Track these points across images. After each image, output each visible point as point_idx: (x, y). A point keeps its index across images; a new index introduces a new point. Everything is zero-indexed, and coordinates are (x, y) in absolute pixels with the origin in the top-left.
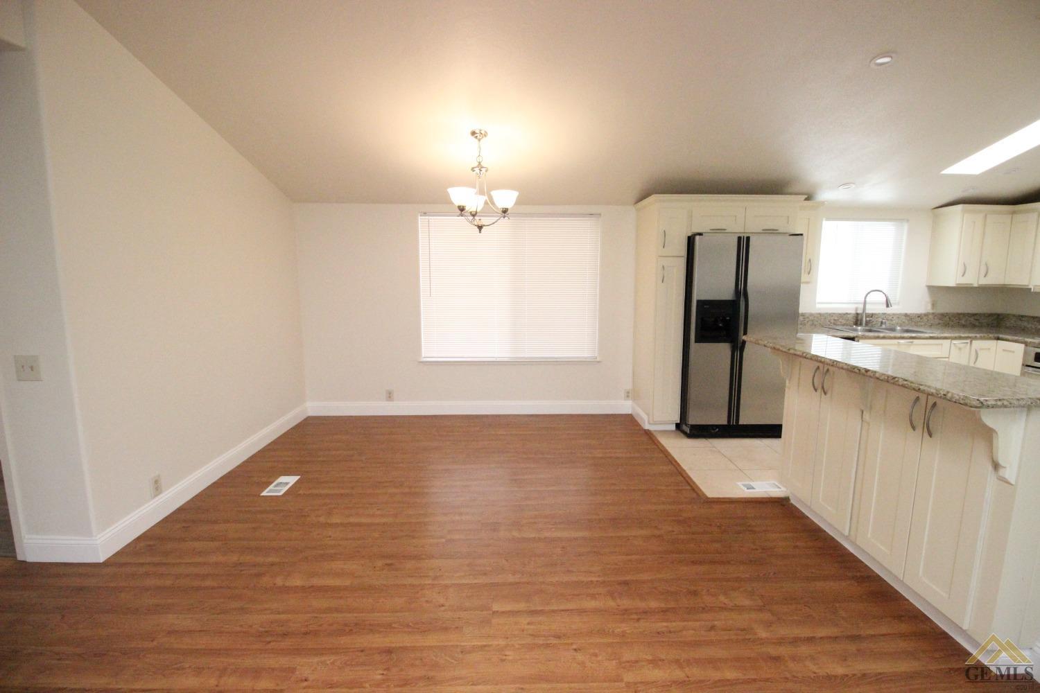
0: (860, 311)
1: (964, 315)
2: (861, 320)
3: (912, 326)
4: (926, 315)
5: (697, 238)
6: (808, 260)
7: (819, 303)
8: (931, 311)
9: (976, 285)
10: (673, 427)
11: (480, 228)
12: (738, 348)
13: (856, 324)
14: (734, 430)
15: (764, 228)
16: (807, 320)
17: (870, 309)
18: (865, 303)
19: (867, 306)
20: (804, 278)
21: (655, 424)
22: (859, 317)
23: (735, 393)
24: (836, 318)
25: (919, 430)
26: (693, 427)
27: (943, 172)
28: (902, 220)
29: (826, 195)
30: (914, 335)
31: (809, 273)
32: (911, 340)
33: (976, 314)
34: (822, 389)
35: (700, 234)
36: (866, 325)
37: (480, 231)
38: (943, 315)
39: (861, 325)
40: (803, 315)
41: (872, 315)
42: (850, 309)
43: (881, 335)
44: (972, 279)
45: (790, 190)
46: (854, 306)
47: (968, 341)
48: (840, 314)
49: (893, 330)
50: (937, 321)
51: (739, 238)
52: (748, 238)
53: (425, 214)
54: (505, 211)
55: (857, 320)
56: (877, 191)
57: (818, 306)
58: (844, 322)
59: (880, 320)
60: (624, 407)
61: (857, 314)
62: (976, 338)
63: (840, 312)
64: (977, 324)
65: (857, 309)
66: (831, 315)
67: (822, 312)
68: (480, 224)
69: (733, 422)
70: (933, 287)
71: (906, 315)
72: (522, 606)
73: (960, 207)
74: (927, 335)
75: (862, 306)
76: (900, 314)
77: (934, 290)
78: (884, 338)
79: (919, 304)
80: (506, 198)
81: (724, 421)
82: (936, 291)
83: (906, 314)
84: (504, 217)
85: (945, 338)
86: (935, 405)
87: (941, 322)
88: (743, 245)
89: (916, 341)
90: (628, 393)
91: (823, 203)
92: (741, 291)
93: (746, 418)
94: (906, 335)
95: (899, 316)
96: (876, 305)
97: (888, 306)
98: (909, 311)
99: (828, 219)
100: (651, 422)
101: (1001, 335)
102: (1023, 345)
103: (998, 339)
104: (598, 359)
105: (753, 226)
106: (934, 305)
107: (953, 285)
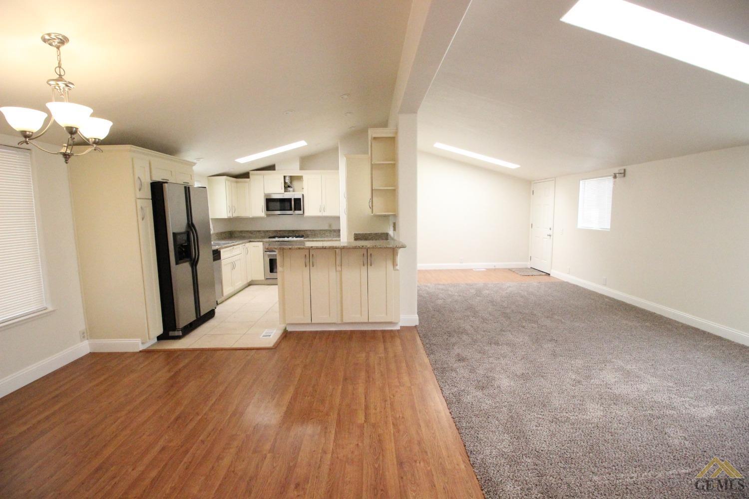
5: (166, 185)
8: (214, 232)
10: (156, 340)
12: (194, 264)
23: (197, 295)
26: (183, 330)
34: (310, 264)
44: (232, 214)
69: (199, 316)
78: (227, 247)
81: (195, 317)
86: (371, 254)
88: (188, 191)
90: (84, 333)
92: (191, 226)
93: (203, 311)
101: (251, 240)
102: (262, 243)
103: (250, 242)
104: (50, 309)
105: (179, 179)
106: (214, 229)
107: (226, 217)
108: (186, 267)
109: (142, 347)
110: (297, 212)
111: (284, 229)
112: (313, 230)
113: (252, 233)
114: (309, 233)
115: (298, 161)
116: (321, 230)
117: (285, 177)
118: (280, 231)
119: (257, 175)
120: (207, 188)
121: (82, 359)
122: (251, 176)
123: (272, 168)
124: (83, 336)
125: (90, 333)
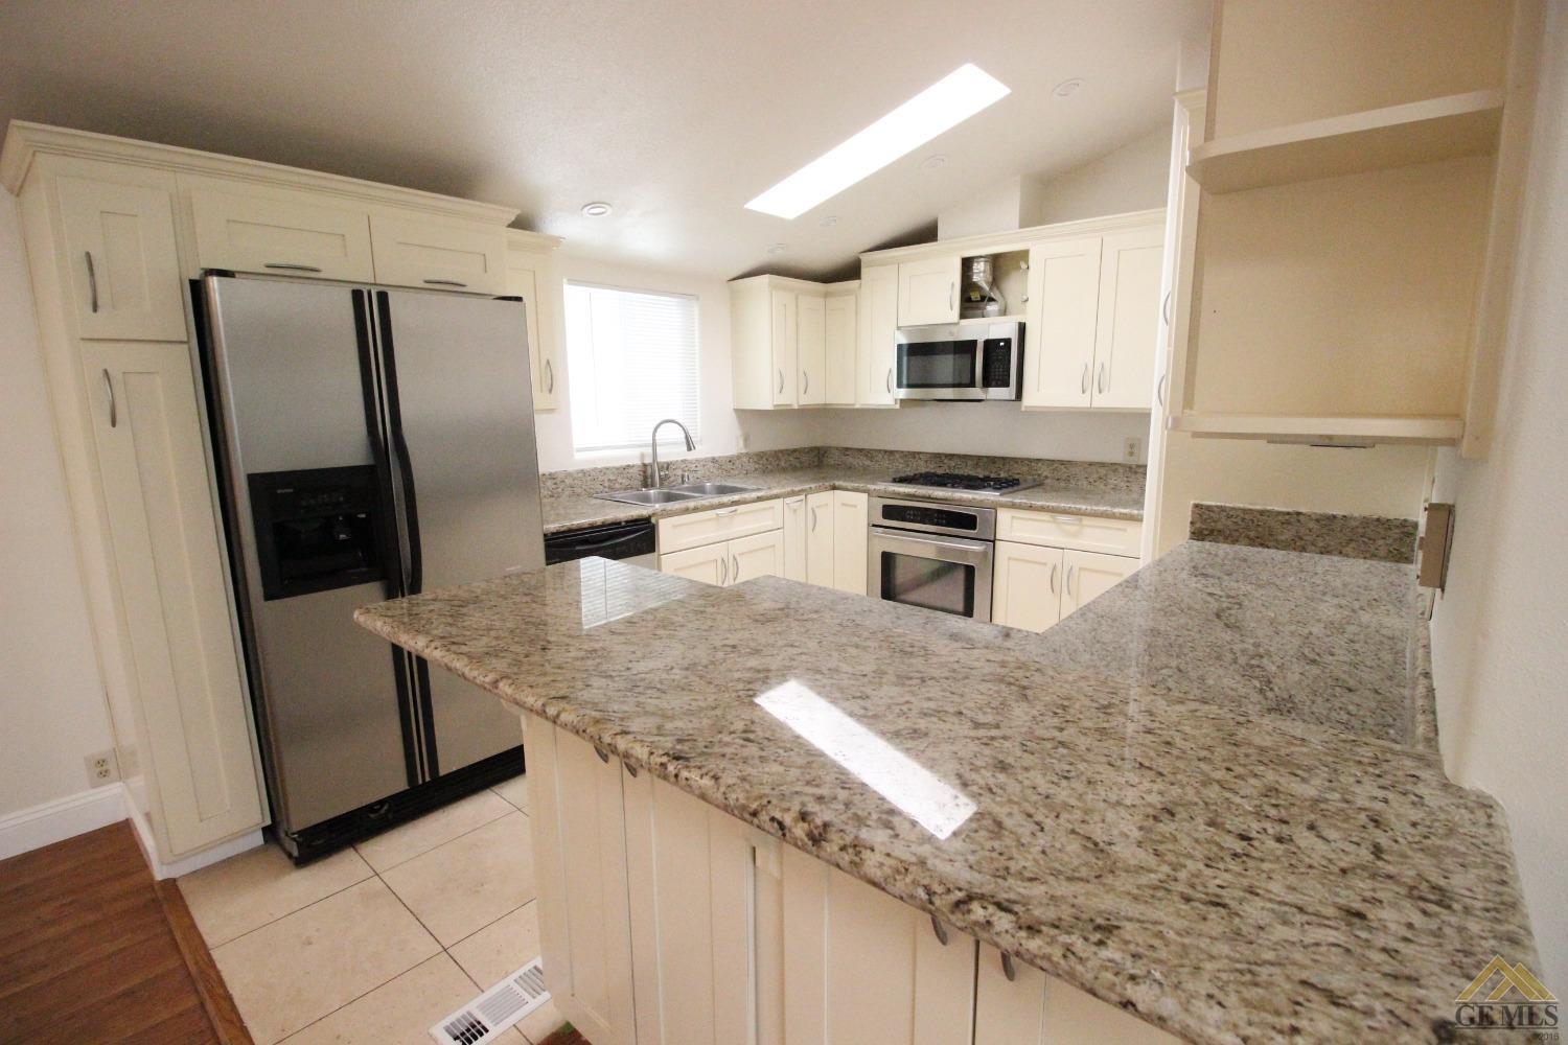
0: (648, 460)
1: (782, 451)
2: (653, 477)
4: (739, 457)
5: (214, 283)
6: (544, 362)
7: (578, 450)
8: (744, 451)
9: (796, 407)
10: (258, 839)
13: (645, 485)
14: (428, 792)
15: (427, 279)
16: (562, 486)
17: (664, 455)
18: (654, 445)
19: (659, 450)
20: (540, 399)
22: (649, 472)
24: (612, 477)
27: (750, 205)
30: (736, 497)
31: (550, 391)
32: (733, 508)
33: (795, 451)
35: (222, 273)
36: (661, 484)
38: (761, 455)
39: (653, 485)
40: (552, 477)
41: (668, 466)
42: (632, 457)
43: (691, 504)
44: (791, 399)
46: (637, 452)
47: (803, 497)
48: (618, 469)
49: (700, 490)
50: (752, 466)
51: (357, 296)
52: (383, 298)
55: (645, 478)
57: (578, 456)
58: (626, 482)
59: (680, 472)
61: (645, 465)
62: (811, 491)
63: (617, 465)
64: (798, 465)
65: (643, 456)
66: (603, 471)
67: (586, 467)
69: (424, 777)
70: (742, 410)
71: (714, 460)
73: (765, 279)
74: (754, 495)
75: (649, 450)
76: (706, 460)
77: (747, 417)
78: (696, 510)
79: (721, 440)
82: (749, 418)
83: (714, 458)
85: (777, 497)
87: (757, 466)
88: (372, 312)
89: (741, 508)
91: (557, 241)
92: (387, 441)
94: (726, 499)
95: (704, 462)
97: (689, 449)
98: (716, 454)
99: (572, 281)
101: (837, 483)
102: (865, 495)
103: (834, 488)
105: (391, 268)
106: (746, 440)
107: (769, 407)
110: (995, 392)
111: (963, 452)
112: (1062, 462)
113: (871, 459)
114: (1045, 471)
115: (1019, 194)
116: (1091, 464)
117: (967, 264)
118: (951, 456)
119: (883, 263)
120: (525, 300)
122: (864, 271)
123: (926, 234)
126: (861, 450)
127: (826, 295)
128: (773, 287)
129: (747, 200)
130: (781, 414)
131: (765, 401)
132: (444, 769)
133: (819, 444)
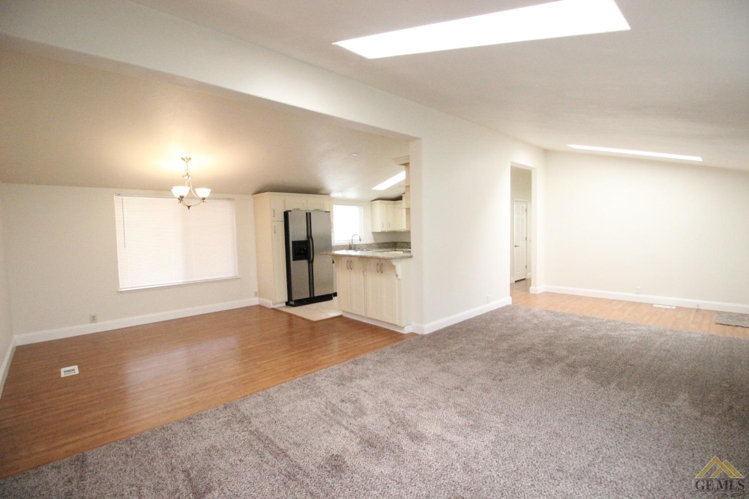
0: (351, 244)
1: (384, 243)
2: (352, 248)
3: (369, 247)
4: (373, 244)
5: (289, 213)
7: (338, 240)
8: (374, 242)
9: (387, 231)
10: (284, 304)
11: (189, 207)
12: (311, 262)
13: (350, 249)
14: (313, 299)
15: (315, 209)
17: (355, 243)
18: (352, 240)
21: (277, 303)
23: (311, 282)
25: (379, 273)
26: (295, 301)
27: (373, 189)
28: (361, 205)
29: (334, 195)
33: (388, 243)
34: (350, 268)
35: (290, 211)
36: (354, 249)
37: (189, 209)
38: (379, 244)
40: (334, 246)
41: (355, 245)
42: (347, 243)
44: (386, 229)
45: (321, 192)
46: (348, 242)
48: (343, 246)
49: (363, 250)
50: (377, 246)
51: (307, 213)
52: (310, 213)
53: (119, 195)
54: (204, 199)
56: (352, 194)
59: (358, 247)
60: (255, 301)
61: (350, 245)
62: (390, 251)
65: (350, 243)
66: (341, 246)
67: (337, 245)
68: (189, 205)
69: (312, 296)
70: (374, 232)
71: (367, 244)
72: (268, 361)
73: (378, 201)
75: (351, 242)
76: (364, 243)
79: (369, 240)
80: (204, 192)
81: (307, 296)
82: (375, 234)
84: (203, 202)
86: (382, 264)
88: (308, 216)
90: (256, 293)
91: (333, 198)
92: (309, 236)
93: (317, 293)
95: (364, 245)
96: (356, 242)
97: (361, 241)
99: (335, 204)
100: (275, 303)
104: (239, 277)
105: (310, 208)
106: (375, 239)
107: (379, 231)
108: (304, 263)
109: (272, 306)
120: (330, 211)
121: (253, 306)
122: (403, 198)
124: (256, 295)
125: (259, 294)
126: (405, 242)
127: (395, 204)
128: (381, 203)
129: (373, 187)
130: (383, 233)
131: (379, 230)
132: (315, 295)
133: (395, 241)
